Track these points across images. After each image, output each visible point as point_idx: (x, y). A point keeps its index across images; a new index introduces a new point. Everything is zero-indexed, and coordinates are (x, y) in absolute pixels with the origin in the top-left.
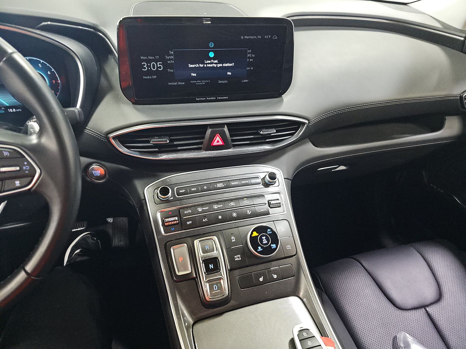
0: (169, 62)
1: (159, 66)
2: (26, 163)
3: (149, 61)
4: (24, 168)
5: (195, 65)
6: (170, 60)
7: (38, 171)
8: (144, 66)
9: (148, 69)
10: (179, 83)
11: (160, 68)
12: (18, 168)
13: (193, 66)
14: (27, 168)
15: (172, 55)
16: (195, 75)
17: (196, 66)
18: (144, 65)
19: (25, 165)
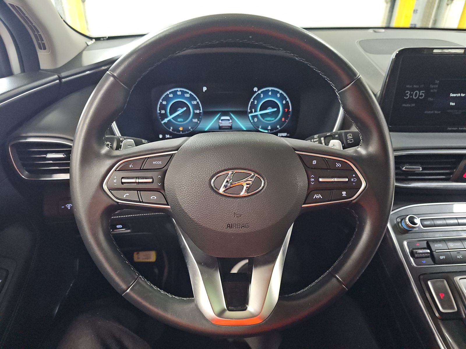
0: (432, 91)
1: (421, 94)
2: (354, 175)
3: (413, 90)
4: (352, 180)
5: (456, 94)
6: (433, 88)
7: (363, 185)
8: (407, 95)
9: (410, 97)
10: (436, 112)
11: (422, 96)
12: (347, 180)
13: (455, 95)
14: (355, 180)
15: (436, 84)
16: (454, 104)
17: (458, 95)
18: (408, 93)
19: (353, 177)
